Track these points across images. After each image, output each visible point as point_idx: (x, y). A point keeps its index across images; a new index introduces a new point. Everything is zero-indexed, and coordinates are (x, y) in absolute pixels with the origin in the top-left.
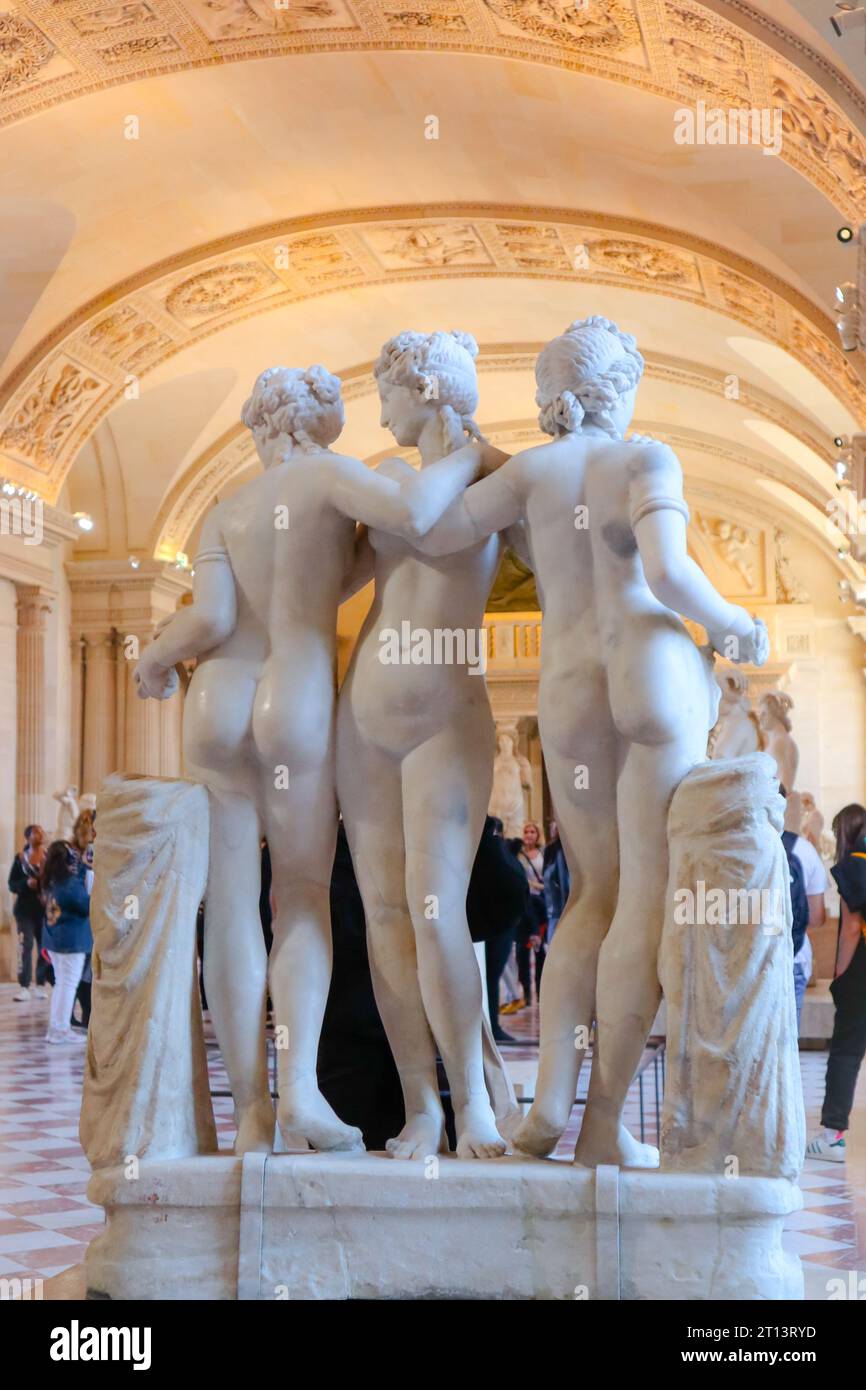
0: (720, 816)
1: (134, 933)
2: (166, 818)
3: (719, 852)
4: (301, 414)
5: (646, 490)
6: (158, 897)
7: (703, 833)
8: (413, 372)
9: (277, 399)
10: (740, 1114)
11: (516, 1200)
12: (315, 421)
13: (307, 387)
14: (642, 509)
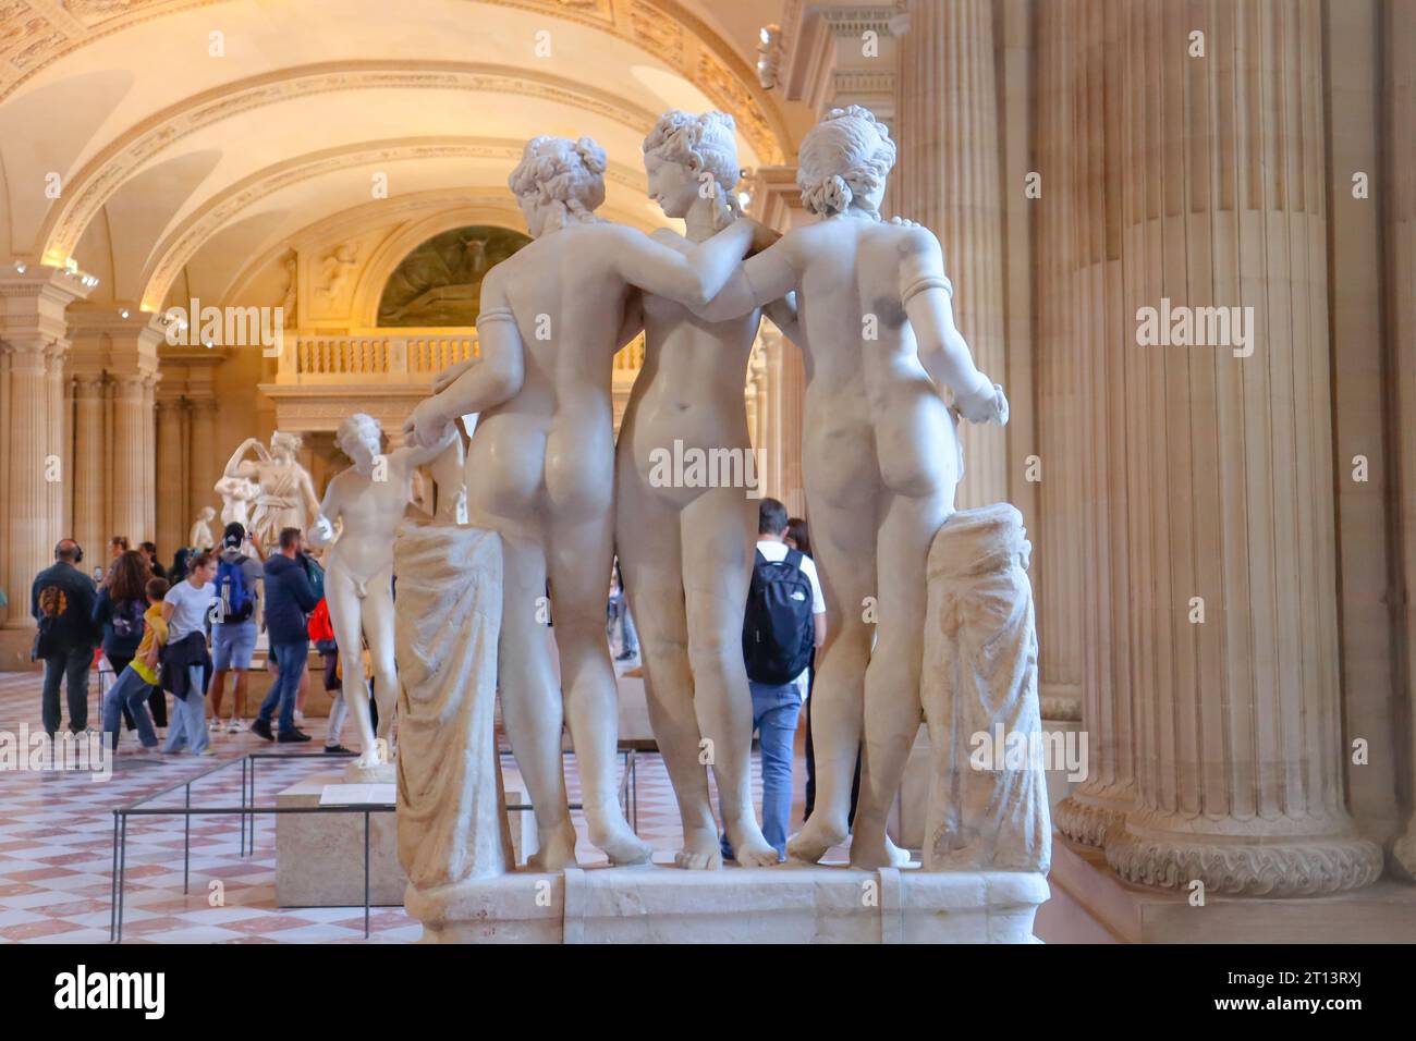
0: (982, 560)
1: (443, 670)
2: (469, 562)
3: (980, 592)
4: (575, 183)
5: (916, 269)
6: (464, 636)
7: (965, 575)
8: (686, 150)
9: (552, 169)
10: (1003, 819)
11: (811, 902)
12: (587, 191)
13: (579, 158)
14: (914, 287)
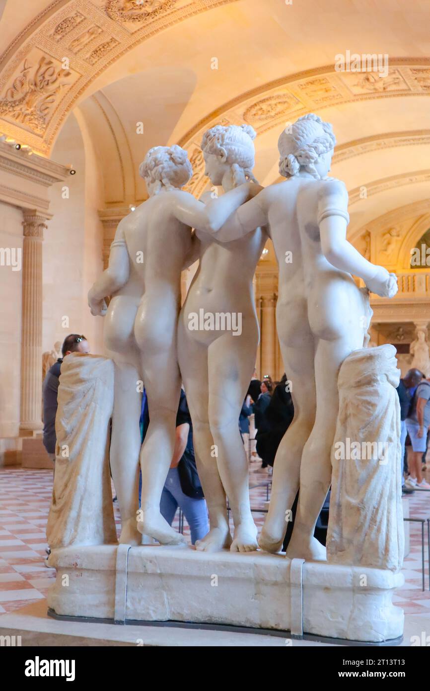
0: (361, 378)
1: (74, 433)
2: (91, 376)
3: (360, 397)
4: (165, 170)
5: (325, 205)
6: (85, 415)
7: (352, 387)
8: (217, 147)
9: (153, 163)
10: (366, 535)
11: (251, 574)
12: (172, 174)
13: (169, 156)
